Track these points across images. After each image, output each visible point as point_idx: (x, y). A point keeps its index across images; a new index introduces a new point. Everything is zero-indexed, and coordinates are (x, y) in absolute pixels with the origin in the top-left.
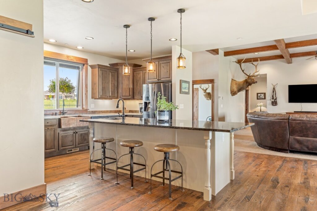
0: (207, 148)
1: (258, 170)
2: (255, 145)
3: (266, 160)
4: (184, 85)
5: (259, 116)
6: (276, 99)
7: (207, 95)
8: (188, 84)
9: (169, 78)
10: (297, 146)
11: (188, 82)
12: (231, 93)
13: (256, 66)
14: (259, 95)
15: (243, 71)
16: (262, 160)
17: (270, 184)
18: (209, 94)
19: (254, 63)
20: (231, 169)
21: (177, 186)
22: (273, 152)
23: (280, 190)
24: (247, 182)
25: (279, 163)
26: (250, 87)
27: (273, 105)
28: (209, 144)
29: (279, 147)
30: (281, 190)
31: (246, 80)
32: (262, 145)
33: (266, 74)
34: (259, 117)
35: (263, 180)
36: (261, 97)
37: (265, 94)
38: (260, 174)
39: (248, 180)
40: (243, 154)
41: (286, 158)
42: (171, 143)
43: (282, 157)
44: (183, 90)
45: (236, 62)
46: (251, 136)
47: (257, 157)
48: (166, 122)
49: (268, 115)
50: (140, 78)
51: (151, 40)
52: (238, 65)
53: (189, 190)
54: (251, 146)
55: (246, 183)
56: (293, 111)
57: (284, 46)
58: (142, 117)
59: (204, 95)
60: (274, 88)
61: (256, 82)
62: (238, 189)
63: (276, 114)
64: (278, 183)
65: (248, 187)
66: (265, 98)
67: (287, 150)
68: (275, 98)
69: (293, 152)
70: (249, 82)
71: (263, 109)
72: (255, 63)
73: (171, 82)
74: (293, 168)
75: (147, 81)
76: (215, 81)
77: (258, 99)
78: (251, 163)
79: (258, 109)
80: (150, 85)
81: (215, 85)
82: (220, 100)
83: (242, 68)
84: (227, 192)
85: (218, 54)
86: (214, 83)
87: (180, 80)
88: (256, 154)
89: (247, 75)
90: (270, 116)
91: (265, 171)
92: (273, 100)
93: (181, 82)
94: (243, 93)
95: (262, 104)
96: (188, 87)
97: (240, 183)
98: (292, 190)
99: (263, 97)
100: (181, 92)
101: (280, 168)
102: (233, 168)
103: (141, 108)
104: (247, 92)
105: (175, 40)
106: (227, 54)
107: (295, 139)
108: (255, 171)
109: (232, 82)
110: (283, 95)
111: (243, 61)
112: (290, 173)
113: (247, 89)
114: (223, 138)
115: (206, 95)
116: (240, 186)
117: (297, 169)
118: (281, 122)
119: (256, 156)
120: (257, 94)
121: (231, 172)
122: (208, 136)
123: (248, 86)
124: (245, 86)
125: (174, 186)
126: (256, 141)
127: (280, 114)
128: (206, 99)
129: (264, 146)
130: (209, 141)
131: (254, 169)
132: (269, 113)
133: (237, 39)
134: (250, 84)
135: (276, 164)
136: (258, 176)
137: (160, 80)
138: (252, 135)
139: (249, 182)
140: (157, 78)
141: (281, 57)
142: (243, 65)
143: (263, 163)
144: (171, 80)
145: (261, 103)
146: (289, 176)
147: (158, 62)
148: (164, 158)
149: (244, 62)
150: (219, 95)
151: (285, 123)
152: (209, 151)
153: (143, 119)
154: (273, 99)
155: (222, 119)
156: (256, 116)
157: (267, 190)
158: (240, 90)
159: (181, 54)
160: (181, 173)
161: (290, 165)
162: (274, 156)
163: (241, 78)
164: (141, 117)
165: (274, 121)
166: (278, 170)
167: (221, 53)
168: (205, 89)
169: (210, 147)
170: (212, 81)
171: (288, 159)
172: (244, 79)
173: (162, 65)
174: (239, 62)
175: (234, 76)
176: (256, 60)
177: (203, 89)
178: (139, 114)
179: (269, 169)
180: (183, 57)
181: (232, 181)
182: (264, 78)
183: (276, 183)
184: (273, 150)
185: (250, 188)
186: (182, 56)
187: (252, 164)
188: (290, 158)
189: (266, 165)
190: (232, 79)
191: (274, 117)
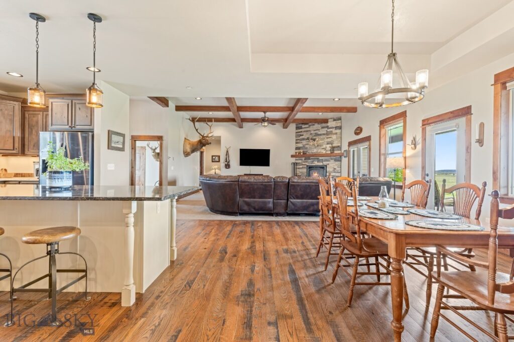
0: (128, 226)
1: (206, 240)
2: (207, 211)
3: (216, 226)
4: (115, 138)
5: (210, 178)
6: (229, 162)
7: (157, 155)
8: (122, 138)
9: (91, 125)
10: (246, 208)
11: (123, 135)
12: (184, 153)
13: (210, 127)
14: (214, 157)
15: (197, 130)
16: (212, 228)
17: (218, 257)
18: (158, 154)
19: (208, 123)
20: (171, 247)
21: (79, 293)
22: (224, 216)
23: (227, 262)
24: (192, 259)
25: (229, 228)
26: (204, 148)
27: (226, 168)
28: (131, 220)
29: (230, 210)
30: (229, 262)
31: (200, 140)
32: (214, 210)
33: (220, 137)
34: (212, 179)
35: (210, 254)
36: (215, 159)
37: (219, 156)
38: (208, 245)
39: (194, 257)
40: (192, 223)
41: (236, 221)
42: (69, 225)
43: (232, 221)
44: (113, 145)
45: (189, 119)
46: (203, 201)
47: (209, 224)
48: (67, 189)
49: (220, 177)
50: (37, 122)
51: (37, 53)
52: (192, 123)
53: (101, 293)
54: (203, 212)
55: (190, 262)
56: (243, 174)
57: (236, 108)
58: (39, 184)
59: (153, 155)
60: (227, 152)
61: (210, 143)
62: (178, 273)
63: (228, 176)
64: (226, 253)
65: (191, 267)
66: (219, 161)
67: (237, 213)
68: (228, 160)
69: (242, 214)
70: (203, 143)
71: (217, 171)
72: (210, 123)
73: (93, 132)
74: (241, 232)
75: (50, 128)
76: (164, 138)
77: (212, 162)
78: (200, 232)
79: (212, 172)
80: (58, 135)
81: (164, 142)
82: (170, 161)
83: (196, 126)
84: (163, 281)
85: (168, 106)
86: (162, 140)
87: (109, 131)
88: (206, 221)
89: (201, 135)
90: (222, 179)
91: (214, 240)
92: (226, 163)
93: (110, 133)
94: (198, 154)
95: (216, 167)
96: (122, 141)
97: (183, 263)
98: (239, 259)
99: (218, 160)
100: (109, 147)
101: (229, 234)
102: (174, 244)
103: (38, 171)
104: (202, 153)
105: (98, 70)
106: (179, 108)
107: (244, 201)
108: (204, 242)
109: (185, 141)
110: (235, 159)
111: (197, 119)
112: (239, 239)
113: (202, 150)
114: (159, 208)
115: (155, 155)
116: (182, 269)
117: (245, 232)
118: (231, 184)
119: (206, 223)
120: (212, 156)
121: (172, 251)
122: (130, 208)
123: (202, 147)
124: (199, 147)
125: (74, 293)
126: (208, 206)
127: (231, 176)
128: (155, 160)
129: (215, 210)
130: (132, 215)
131: (203, 240)
132: (222, 175)
133: (187, 87)
134: (204, 145)
135: (226, 230)
136: (205, 249)
137: (73, 128)
138: (204, 199)
139: (194, 259)
140: (68, 124)
141: (233, 120)
142: (197, 124)
143: (213, 231)
144: (93, 129)
145: (215, 165)
146: (238, 243)
147: (70, 101)
148: (46, 252)
149: (198, 121)
150: (169, 156)
151: (235, 185)
152: (132, 230)
153: (40, 186)
154: (226, 161)
155: (173, 183)
156: (207, 179)
157: (214, 266)
158: (193, 151)
159: (94, 84)
160: (85, 271)
161: (238, 229)
162: (225, 221)
163: (196, 138)
164: (37, 183)
165: (225, 184)
166: (227, 237)
167: (172, 105)
168: (154, 148)
169: (133, 225)
170: (160, 138)
171: (238, 222)
172: (199, 139)
173: (78, 106)
174: (193, 120)
175: (187, 136)
176: (210, 120)
177: (151, 149)
178: (35, 178)
179: (219, 237)
180: (98, 89)
181: (172, 262)
182: (218, 141)
183: (224, 254)
184: (224, 214)
185: (194, 267)
186: (96, 87)
187: (201, 234)
188: (239, 221)
189: (215, 233)
190: (185, 138)
191: (226, 179)
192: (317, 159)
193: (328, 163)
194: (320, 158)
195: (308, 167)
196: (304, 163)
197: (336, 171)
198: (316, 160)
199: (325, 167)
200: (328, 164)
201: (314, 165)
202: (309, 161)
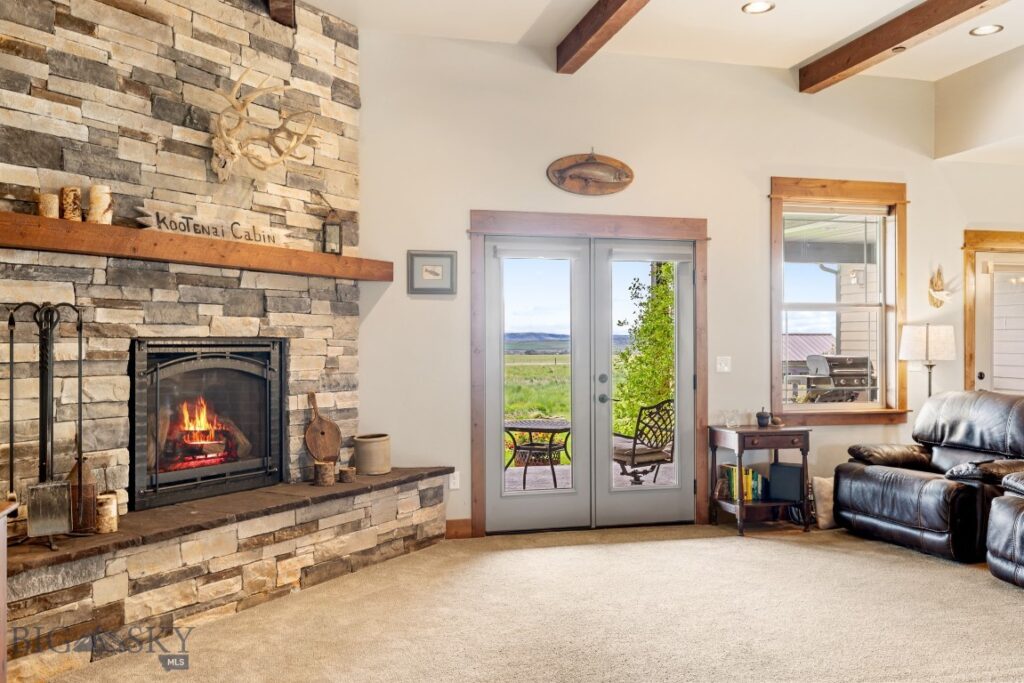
192: (226, 285)
193: (298, 319)
194: (249, 281)
195: (142, 353)
196: (102, 316)
197: (336, 376)
198: (215, 293)
199: (275, 354)
200: (298, 332)
201: (201, 331)
202: (159, 295)
